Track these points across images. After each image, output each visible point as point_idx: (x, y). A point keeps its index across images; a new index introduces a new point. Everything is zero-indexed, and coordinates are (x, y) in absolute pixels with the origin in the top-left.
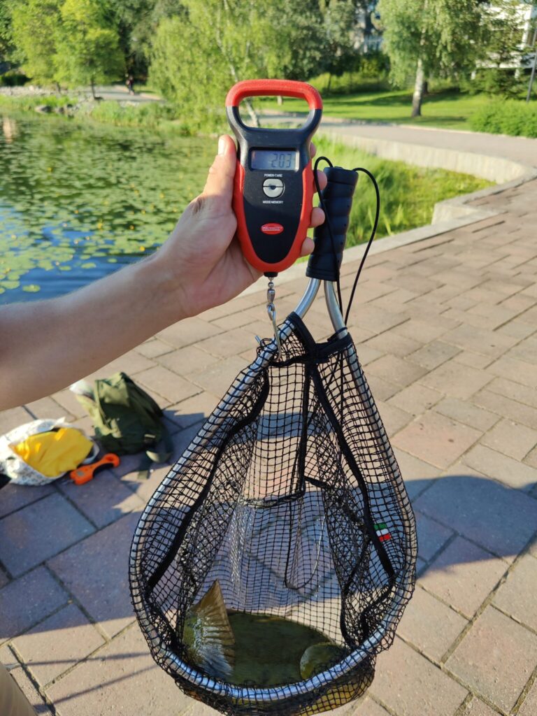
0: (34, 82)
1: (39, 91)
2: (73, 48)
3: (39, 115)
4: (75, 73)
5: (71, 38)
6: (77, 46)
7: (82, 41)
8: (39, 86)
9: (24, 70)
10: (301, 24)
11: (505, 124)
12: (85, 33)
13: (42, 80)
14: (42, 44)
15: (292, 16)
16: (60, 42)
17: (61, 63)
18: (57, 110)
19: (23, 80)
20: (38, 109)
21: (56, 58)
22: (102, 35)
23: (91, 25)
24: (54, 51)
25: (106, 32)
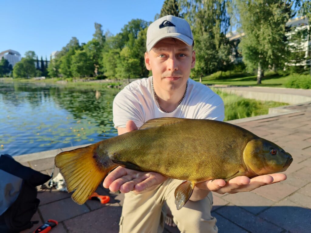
0: (108, 78)
1: (110, 81)
2: (123, 65)
3: (108, 88)
4: (123, 74)
5: (123, 62)
6: (125, 65)
7: (127, 63)
8: (110, 79)
9: (105, 74)
10: (209, 53)
11: (301, 84)
12: (128, 60)
13: (111, 77)
14: (113, 65)
15: (205, 51)
16: (119, 64)
17: (118, 71)
18: (115, 87)
19: (105, 78)
20: (108, 87)
21: (117, 69)
22: (134, 61)
23: (130, 58)
24: (116, 67)
25: (136, 60)
